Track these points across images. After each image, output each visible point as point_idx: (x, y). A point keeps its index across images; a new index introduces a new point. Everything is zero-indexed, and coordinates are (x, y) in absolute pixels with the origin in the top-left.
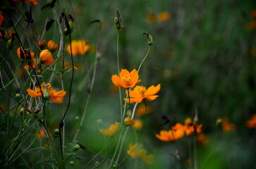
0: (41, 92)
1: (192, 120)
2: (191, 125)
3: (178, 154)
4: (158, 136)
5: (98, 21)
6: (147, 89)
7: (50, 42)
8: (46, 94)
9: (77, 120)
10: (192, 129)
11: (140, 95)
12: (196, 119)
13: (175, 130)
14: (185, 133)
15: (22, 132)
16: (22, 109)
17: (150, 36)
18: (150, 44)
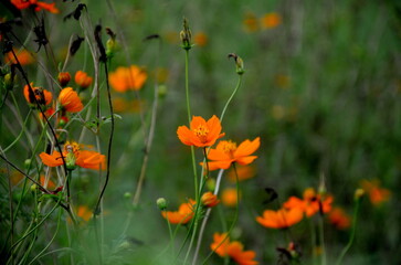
0: (63, 157)
1: (316, 190)
2: (314, 199)
3: (294, 248)
4: (260, 220)
5: (156, 36)
6: (238, 145)
7: (79, 73)
8: (70, 162)
9: (128, 198)
10: (316, 206)
11: (227, 156)
12: (322, 189)
13: (288, 209)
14: (304, 213)
15: (35, 224)
16: (34, 187)
17: (240, 60)
18: (240, 73)
